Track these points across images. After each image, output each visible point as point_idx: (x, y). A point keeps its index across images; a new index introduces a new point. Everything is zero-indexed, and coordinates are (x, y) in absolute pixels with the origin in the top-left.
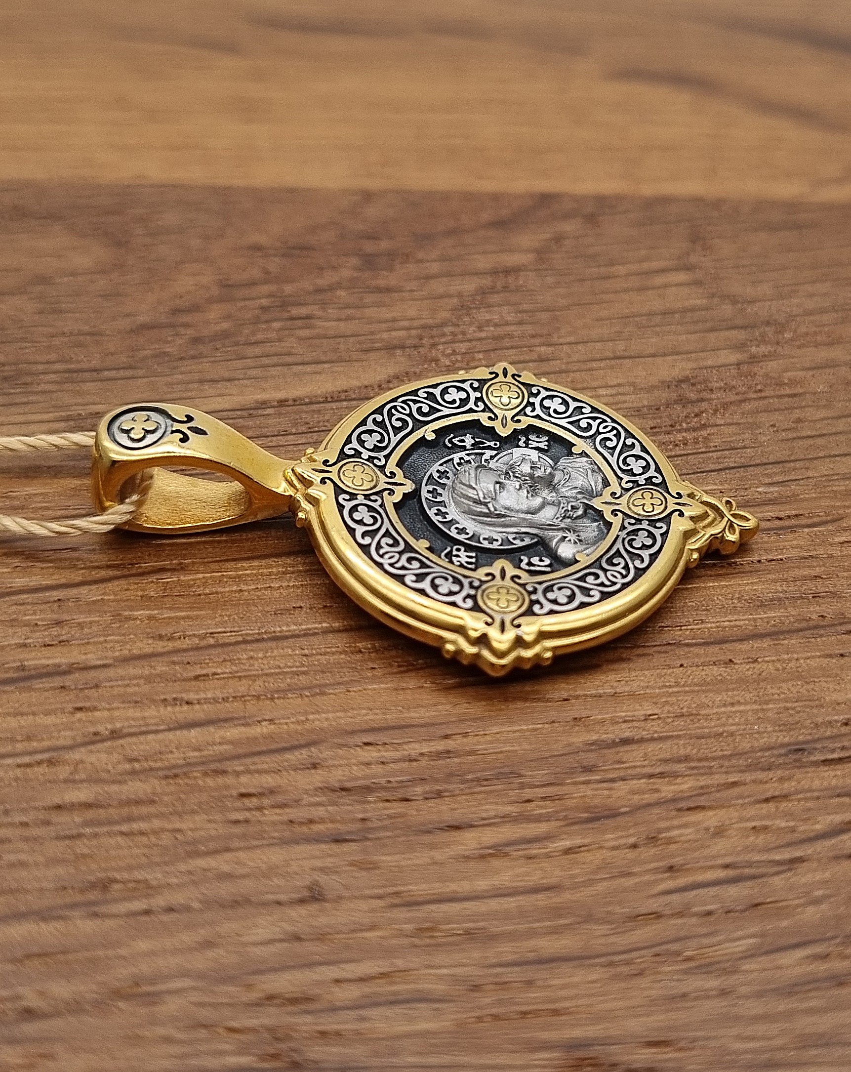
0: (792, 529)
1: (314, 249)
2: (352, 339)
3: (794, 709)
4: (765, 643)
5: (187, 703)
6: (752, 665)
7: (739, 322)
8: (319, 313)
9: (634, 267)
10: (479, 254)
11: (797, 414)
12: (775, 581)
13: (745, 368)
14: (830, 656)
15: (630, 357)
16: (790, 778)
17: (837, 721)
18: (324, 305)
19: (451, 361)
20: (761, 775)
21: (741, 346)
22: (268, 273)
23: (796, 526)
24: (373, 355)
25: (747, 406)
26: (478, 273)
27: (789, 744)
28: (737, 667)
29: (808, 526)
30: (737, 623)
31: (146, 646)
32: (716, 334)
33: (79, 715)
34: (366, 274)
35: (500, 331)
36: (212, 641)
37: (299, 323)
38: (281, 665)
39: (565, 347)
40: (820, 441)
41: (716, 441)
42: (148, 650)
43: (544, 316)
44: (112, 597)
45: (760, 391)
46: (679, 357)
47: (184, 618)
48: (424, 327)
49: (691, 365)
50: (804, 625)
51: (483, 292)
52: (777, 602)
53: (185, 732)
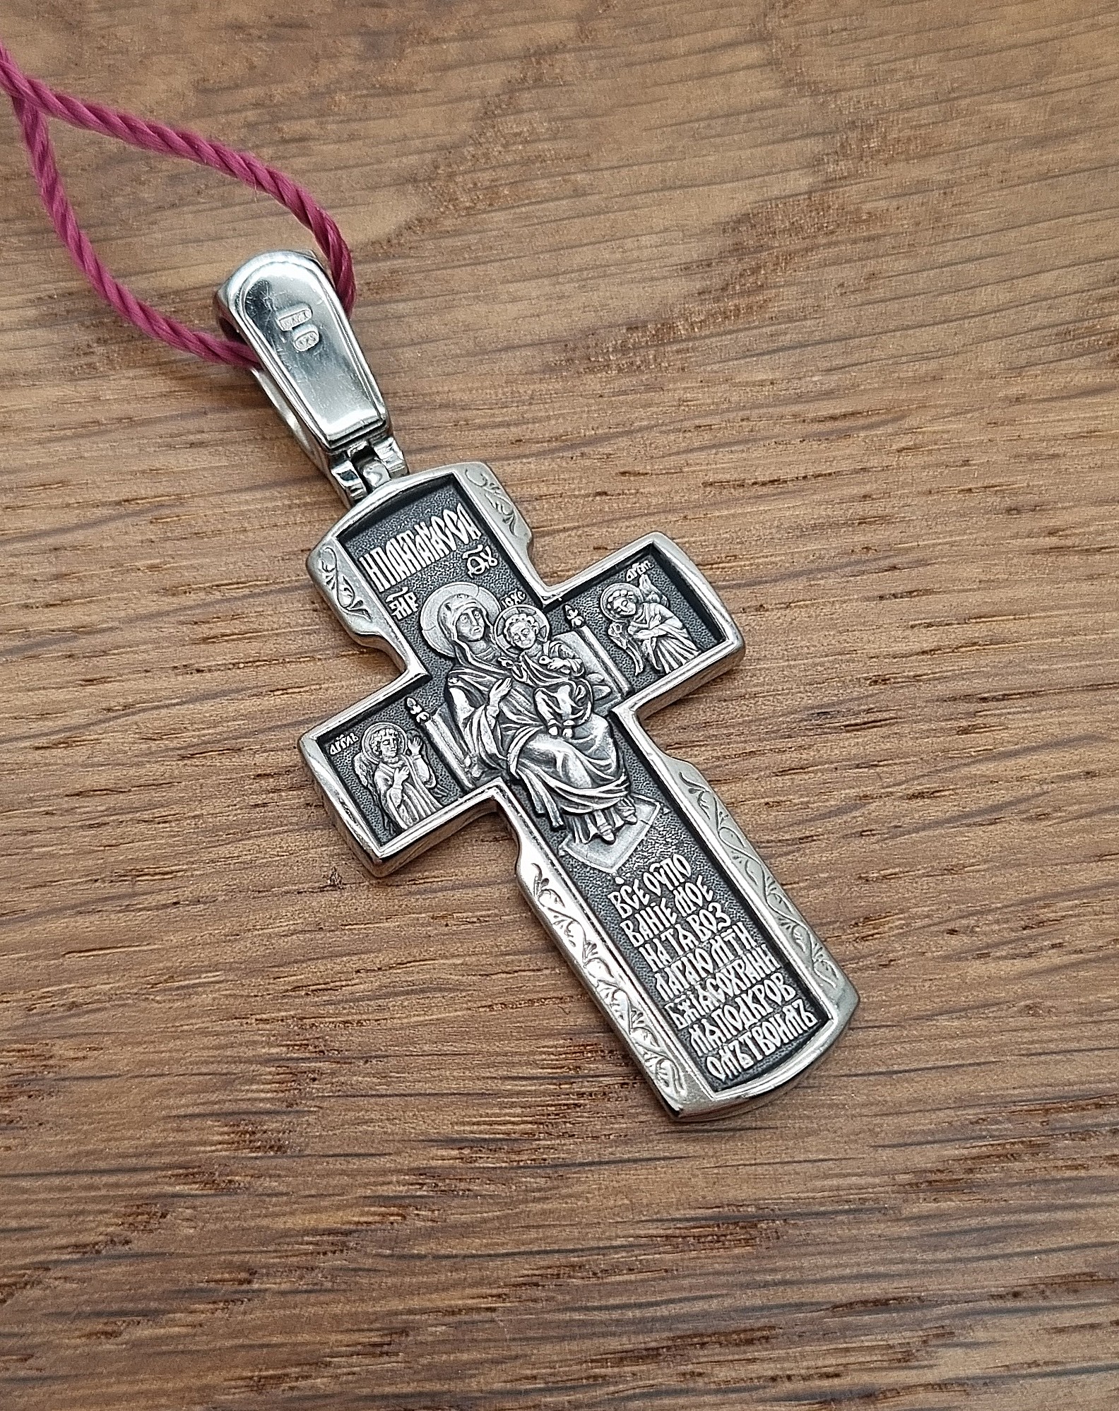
0: (846, 434)
1: (308, 27)
2: (356, 171)
3: (822, 664)
4: (801, 583)
5: (198, 671)
6: (783, 612)
7: (818, 125)
8: (316, 131)
9: (697, 40)
10: (506, 25)
11: (871, 266)
12: (820, 503)
13: (816, 197)
14: (868, 599)
15: (681, 187)
16: (810, 746)
17: (866, 679)
18: (321, 114)
19: (472, 201)
20: (780, 744)
21: (816, 163)
22: (252, 67)
23: (850, 428)
24: (381, 195)
25: (815, 257)
26: (507, 58)
27: (812, 708)
28: (767, 614)
29: (864, 428)
30: (773, 559)
31: (152, 604)
32: (786, 145)
33: (90, 689)
34: (371, 65)
35: (532, 150)
36: (218, 595)
37: (293, 148)
38: (293, 623)
39: (607, 174)
40: (894, 306)
41: (774, 309)
42: (154, 608)
43: (582, 124)
44: (110, 544)
45: (832, 232)
46: (740, 184)
47: (187, 568)
48: (440, 148)
49: (753, 196)
50: (845, 560)
51: (512, 88)
52: (819, 528)
53: (198, 706)
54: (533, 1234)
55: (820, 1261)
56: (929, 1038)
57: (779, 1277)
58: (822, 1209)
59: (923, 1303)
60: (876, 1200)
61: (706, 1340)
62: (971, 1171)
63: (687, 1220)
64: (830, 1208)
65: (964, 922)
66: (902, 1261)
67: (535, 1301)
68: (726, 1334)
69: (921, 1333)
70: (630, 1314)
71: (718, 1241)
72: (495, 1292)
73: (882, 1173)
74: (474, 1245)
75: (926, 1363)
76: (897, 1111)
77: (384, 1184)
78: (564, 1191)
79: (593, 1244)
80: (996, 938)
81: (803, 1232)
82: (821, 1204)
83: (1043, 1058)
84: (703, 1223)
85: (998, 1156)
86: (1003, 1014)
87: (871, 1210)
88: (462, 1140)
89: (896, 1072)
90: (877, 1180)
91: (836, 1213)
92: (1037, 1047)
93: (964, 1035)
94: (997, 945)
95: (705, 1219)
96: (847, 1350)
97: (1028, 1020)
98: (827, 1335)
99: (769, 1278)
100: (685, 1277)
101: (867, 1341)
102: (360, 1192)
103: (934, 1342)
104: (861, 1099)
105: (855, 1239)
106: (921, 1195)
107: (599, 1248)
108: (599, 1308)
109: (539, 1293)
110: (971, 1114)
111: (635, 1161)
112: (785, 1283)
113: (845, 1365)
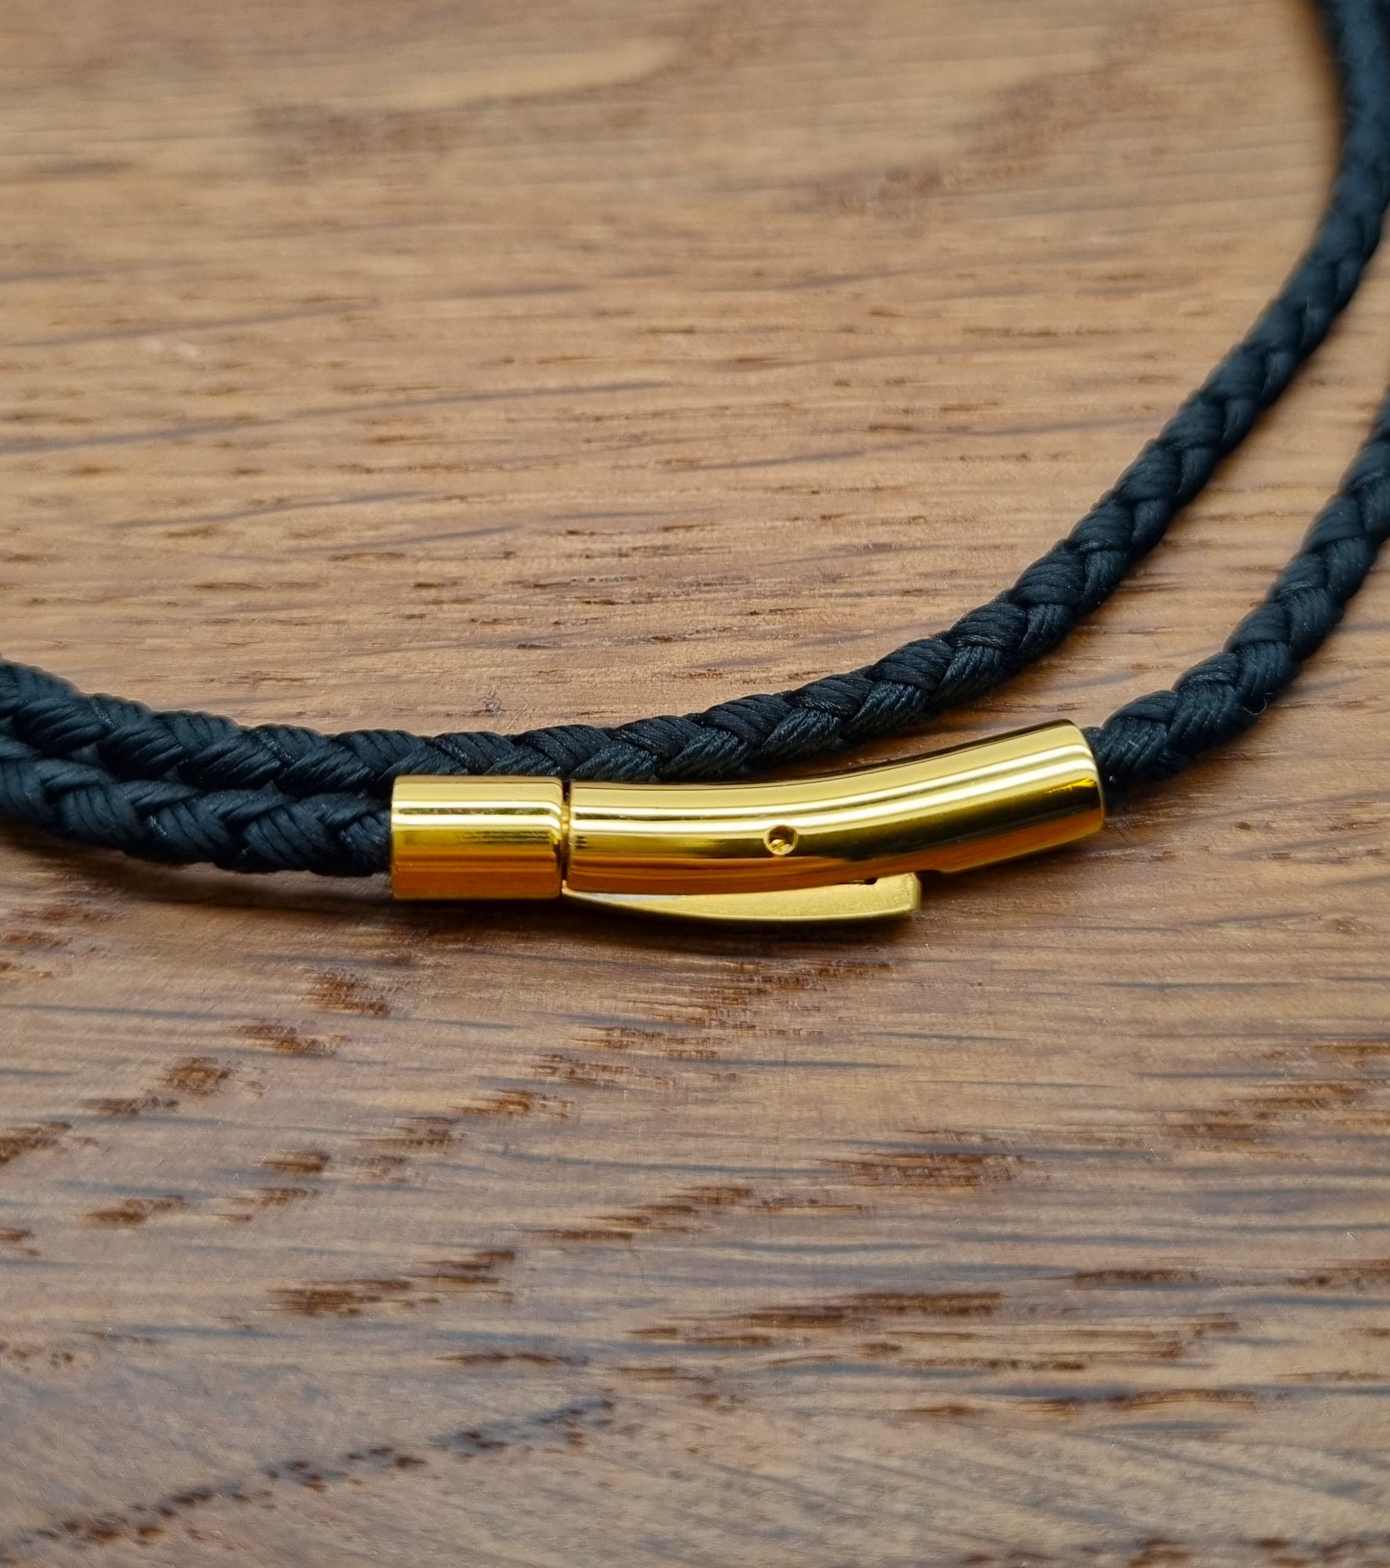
54: (690, 1144)
55: (1063, 1214)
56: (1214, 949)
57: (1008, 1229)
58: (1068, 1147)
59: (1195, 1281)
60: (1138, 1142)
61: (906, 1303)
62: (1263, 1116)
63: (891, 1145)
64: (1078, 1147)
65: (1258, 816)
66: (1172, 1224)
67: (684, 1230)
68: (935, 1298)
69: (1194, 1321)
70: (808, 1260)
71: (931, 1176)
72: (634, 1213)
73: (1147, 1109)
74: (611, 1150)
75: (1199, 1360)
76: (1170, 1033)
77: (505, 1063)
78: (736, 1094)
79: (767, 1164)
80: (1297, 838)
81: (1042, 1174)
82: (1068, 1140)
83: (1356, 984)
84: (912, 1150)
85: (1300, 1101)
86: (1305, 927)
87: (1131, 1155)
88: (612, 1019)
89: (1169, 986)
90: (1141, 1117)
91: (1088, 1154)
92: (1349, 971)
93: (1257, 949)
94: (1299, 846)
95: (916, 1146)
96: (1094, 1335)
97: (1336, 938)
98: (1068, 1311)
99: (994, 1229)
100: (884, 1217)
101: (1122, 1325)
102: (477, 1070)
103: (1211, 1334)
104: (1123, 1015)
105: (1110, 1190)
106: (1199, 1141)
107: (774, 1170)
108: (769, 1248)
109: (691, 1222)
110: (1264, 1045)
111: (831, 1065)
112: (1016, 1238)
113: (1092, 1355)
